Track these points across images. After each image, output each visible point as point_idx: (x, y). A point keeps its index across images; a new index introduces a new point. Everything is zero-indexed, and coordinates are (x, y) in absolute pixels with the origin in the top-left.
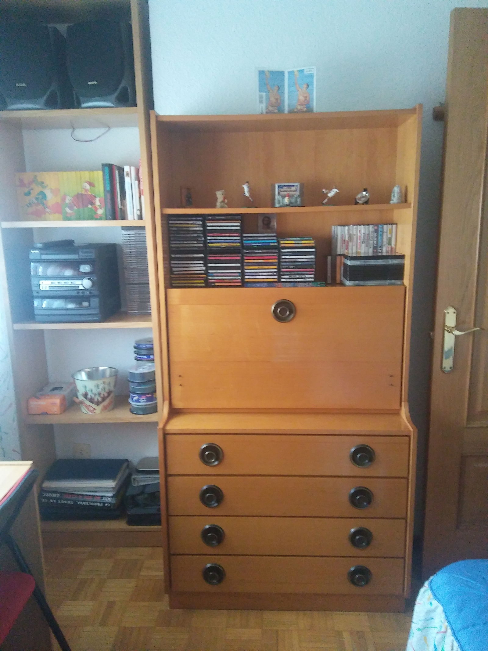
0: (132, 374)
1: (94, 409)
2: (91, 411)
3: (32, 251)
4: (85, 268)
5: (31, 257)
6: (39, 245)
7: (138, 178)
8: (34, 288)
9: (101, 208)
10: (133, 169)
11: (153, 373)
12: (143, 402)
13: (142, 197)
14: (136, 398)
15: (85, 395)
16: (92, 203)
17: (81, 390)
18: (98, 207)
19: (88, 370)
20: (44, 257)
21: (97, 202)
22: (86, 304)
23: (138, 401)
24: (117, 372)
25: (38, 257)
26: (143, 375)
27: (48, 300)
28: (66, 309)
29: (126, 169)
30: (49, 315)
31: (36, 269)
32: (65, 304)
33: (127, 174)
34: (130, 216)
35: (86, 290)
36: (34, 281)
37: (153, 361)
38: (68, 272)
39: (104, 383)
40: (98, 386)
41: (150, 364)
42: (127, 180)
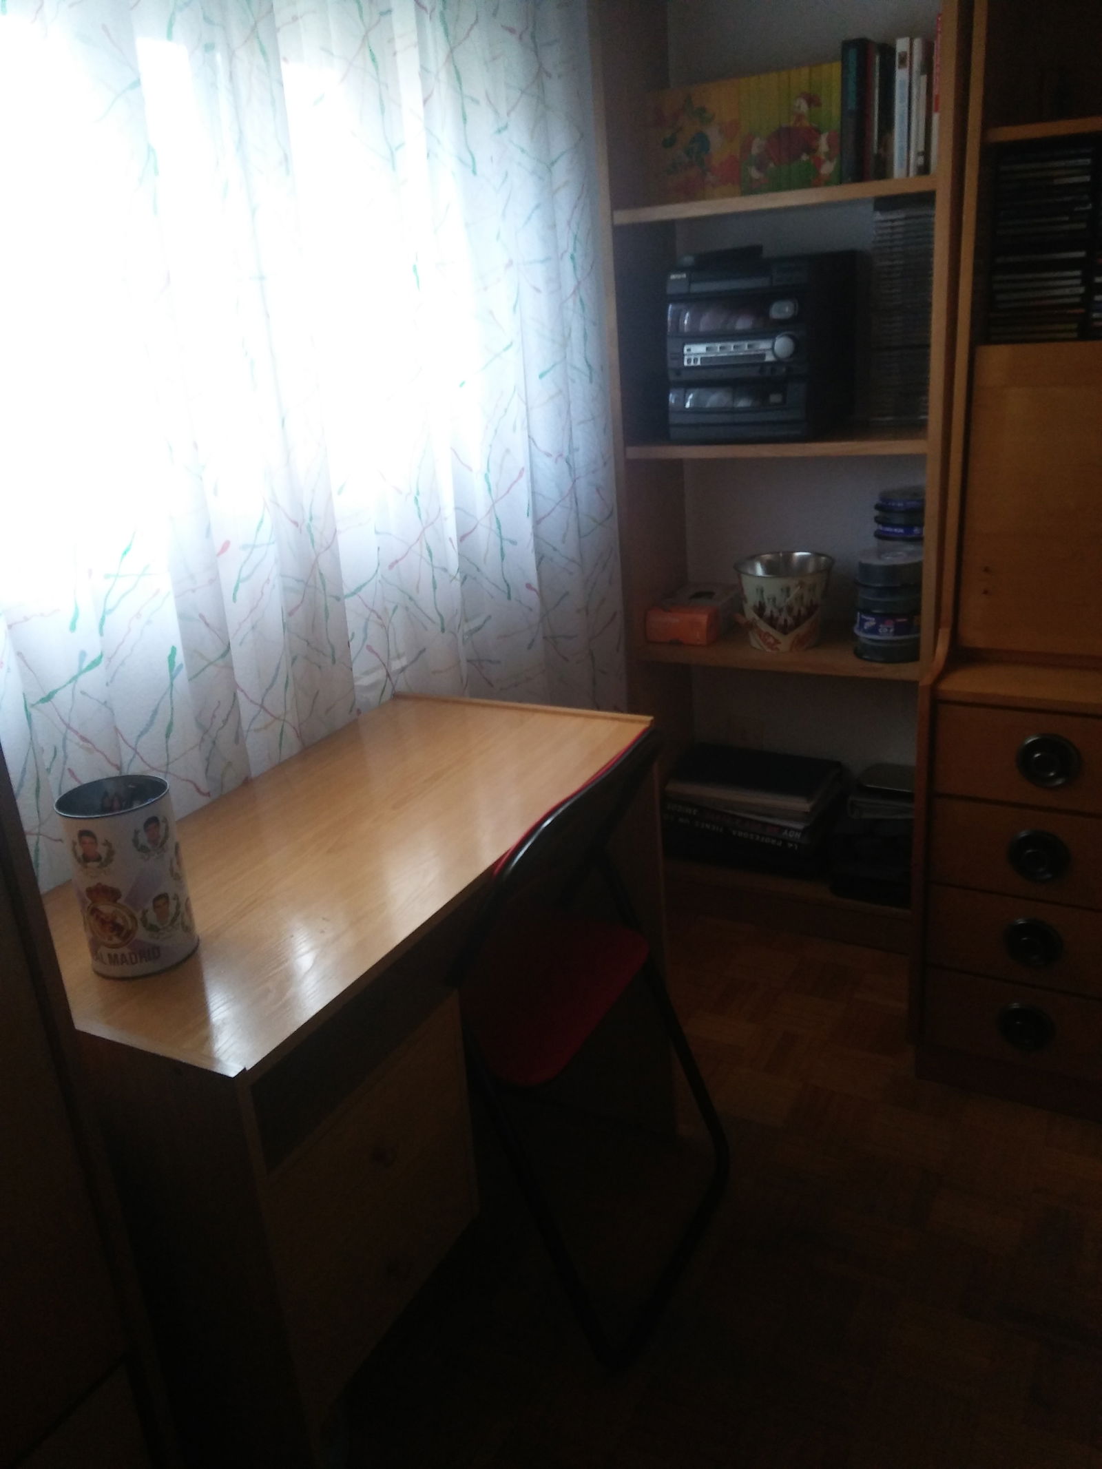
0: (865, 569)
1: (777, 642)
2: (771, 646)
3: (673, 277)
4: (782, 310)
5: (671, 290)
6: (688, 260)
7: (928, 67)
8: (672, 364)
9: (830, 159)
10: (917, 43)
11: (917, 568)
12: (886, 633)
13: (936, 117)
14: (871, 622)
15: (760, 610)
16: (811, 150)
17: (752, 598)
18: (823, 157)
19: (767, 557)
20: (696, 288)
21: (823, 145)
22: (775, 398)
23: (874, 630)
24: (831, 561)
25: (683, 289)
26: (892, 571)
27: (697, 390)
28: (733, 411)
29: (902, 45)
30: (696, 426)
31: (678, 317)
32: (734, 399)
33: (903, 62)
34: (898, 171)
35: (778, 362)
36: (671, 346)
37: (919, 540)
38: (743, 323)
39: (801, 584)
40: (787, 590)
41: (910, 548)
42: (901, 75)
